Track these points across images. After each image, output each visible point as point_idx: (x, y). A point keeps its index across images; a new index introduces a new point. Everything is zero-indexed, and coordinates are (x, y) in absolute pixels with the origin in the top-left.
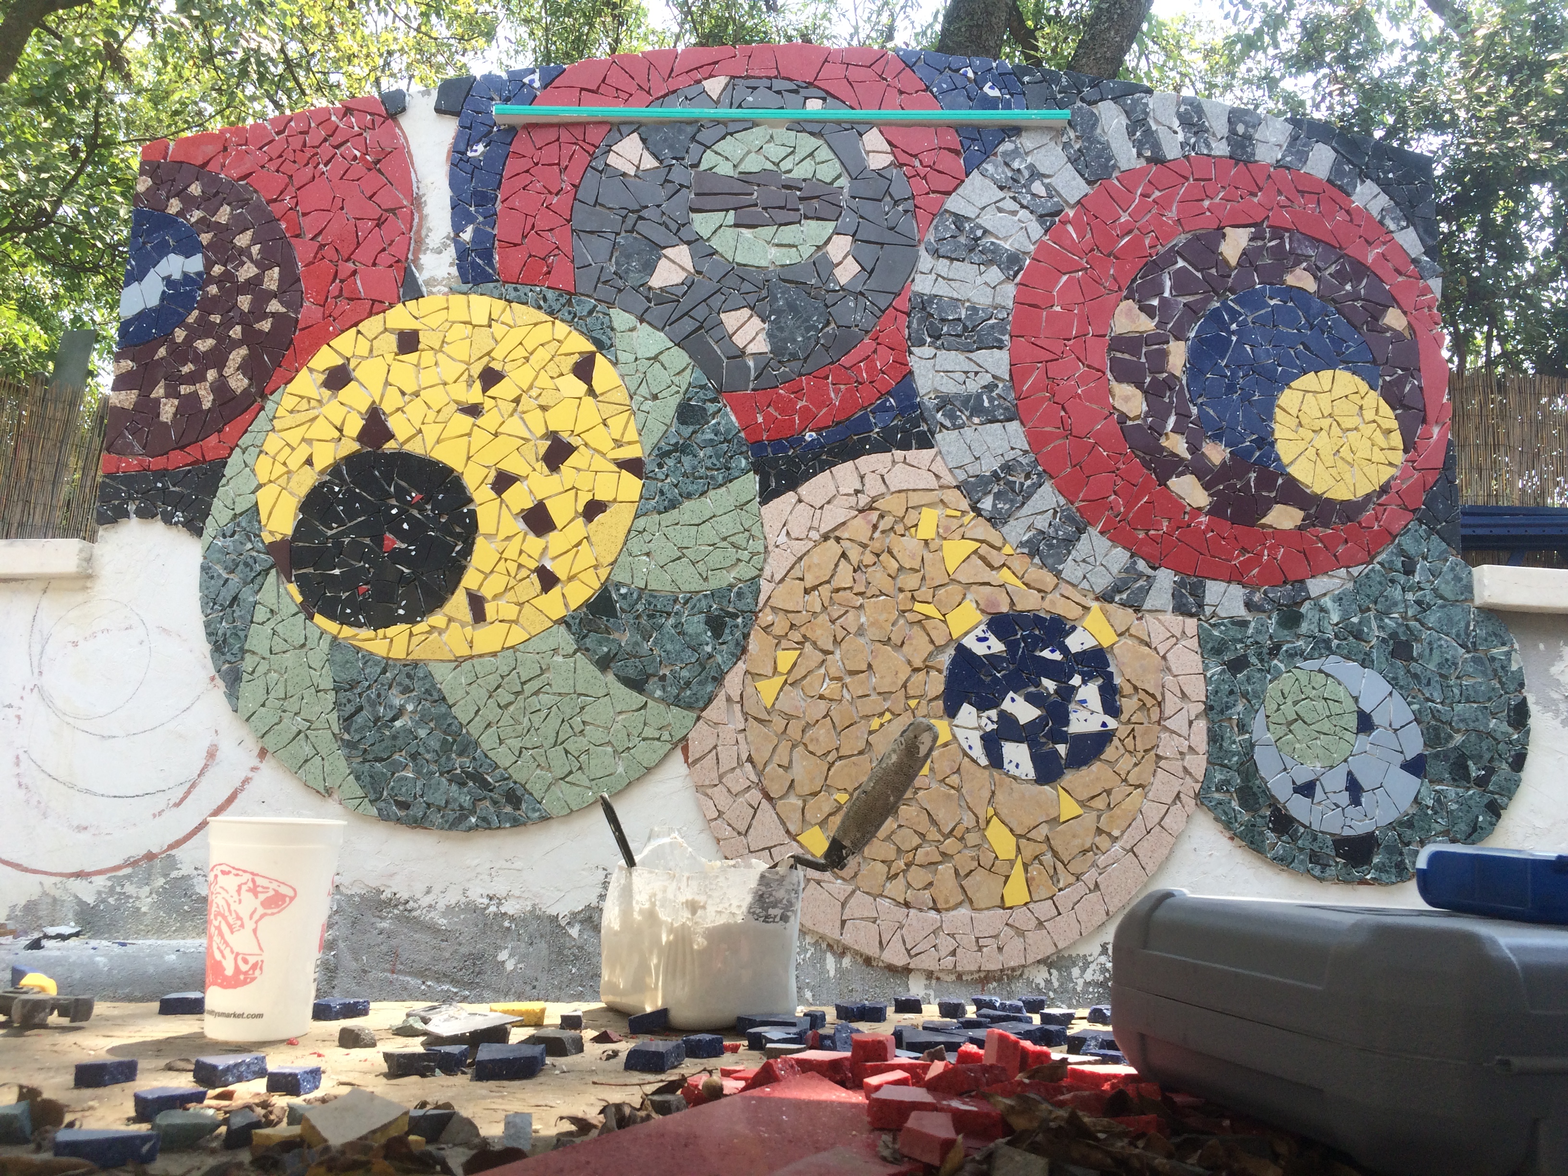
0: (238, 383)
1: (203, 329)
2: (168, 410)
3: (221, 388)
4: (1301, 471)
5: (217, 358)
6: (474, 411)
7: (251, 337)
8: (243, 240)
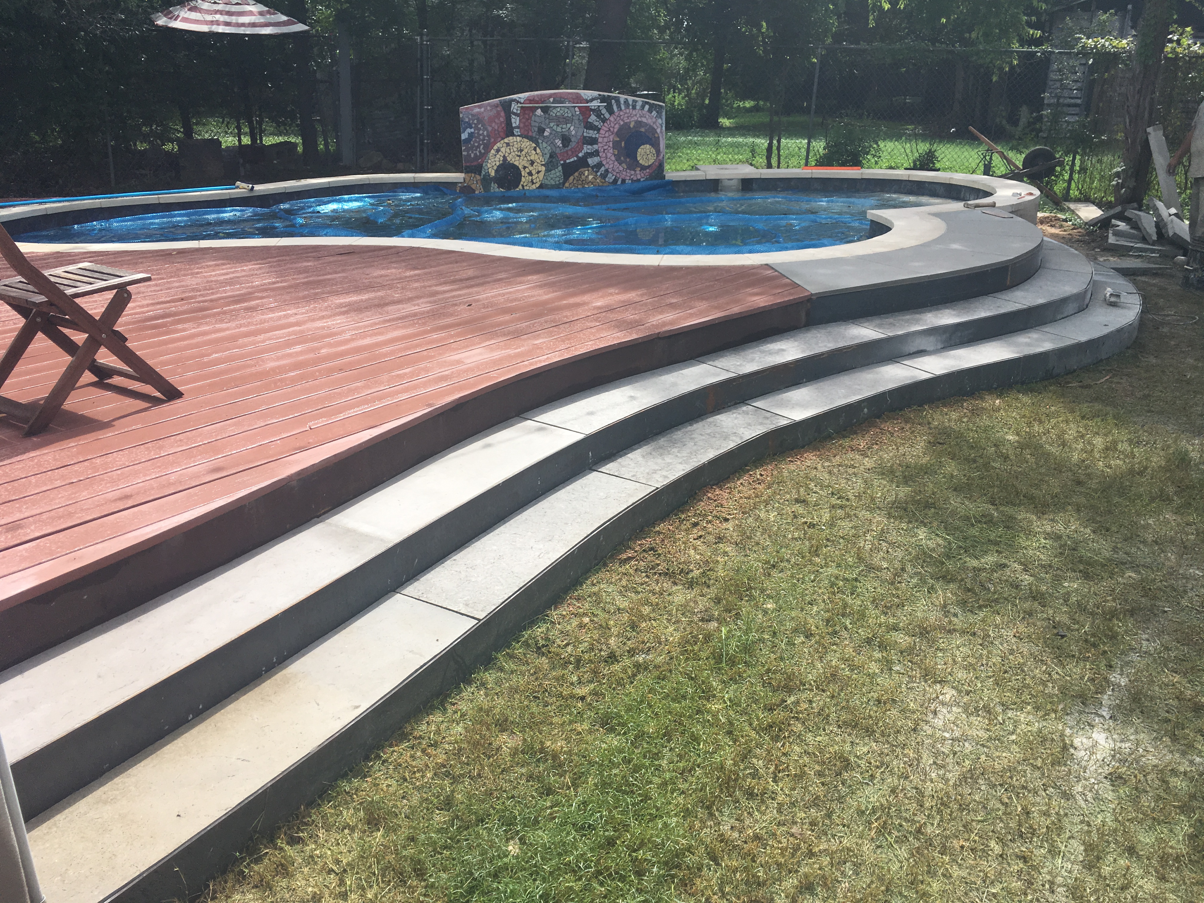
0: (483, 151)
1: (475, 142)
2: (472, 155)
3: (480, 152)
4: (640, 162)
5: (478, 147)
6: (520, 156)
7: (484, 144)
8: (480, 126)
